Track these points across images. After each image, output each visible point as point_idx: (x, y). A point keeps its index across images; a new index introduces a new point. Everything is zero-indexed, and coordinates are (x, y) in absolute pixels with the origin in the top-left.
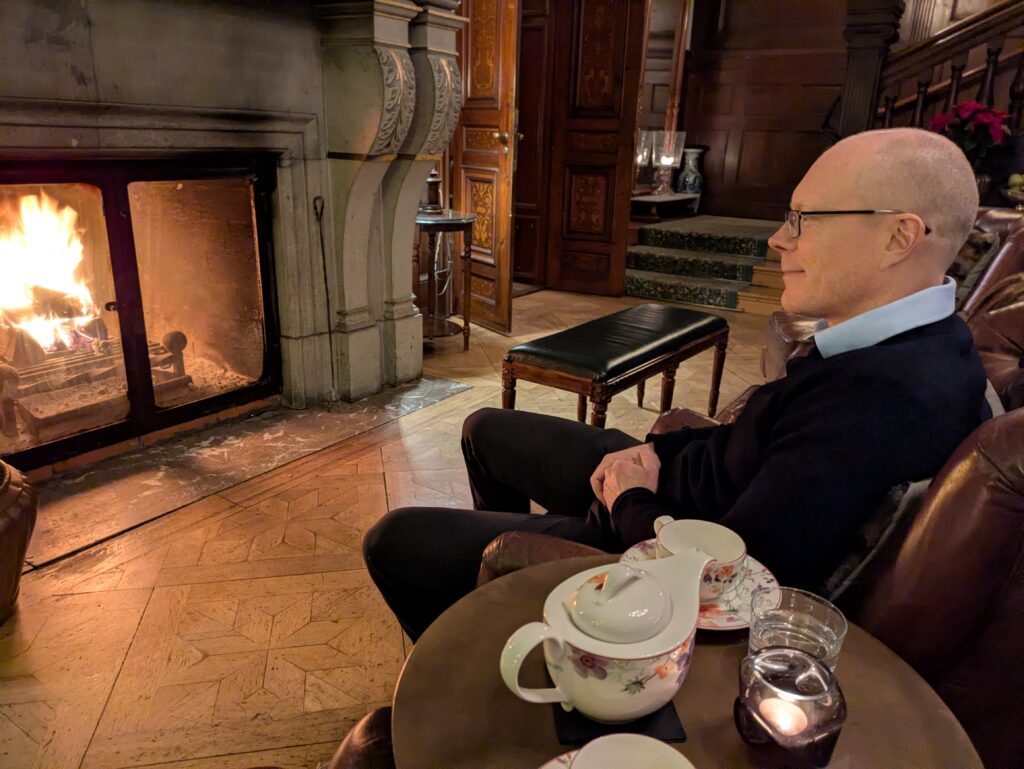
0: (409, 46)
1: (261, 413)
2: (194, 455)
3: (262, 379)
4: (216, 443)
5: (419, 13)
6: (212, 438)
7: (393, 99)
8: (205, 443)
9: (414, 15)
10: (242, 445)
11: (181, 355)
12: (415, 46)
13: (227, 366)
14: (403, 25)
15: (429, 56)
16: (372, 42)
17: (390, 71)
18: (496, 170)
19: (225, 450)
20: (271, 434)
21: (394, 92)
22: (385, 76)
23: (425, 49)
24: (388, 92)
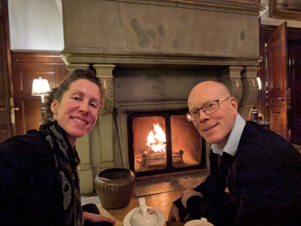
0: (241, 77)
1: (199, 173)
2: (179, 180)
3: (200, 164)
4: (185, 178)
5: (244, 69)
6: (185, 177)
7: (235, 91)
8: (183, 178)
9: (242, 70)
10: (191, 180)
11: (182, 156)
12: (243, 77)
13: (194, 160)
14: (239, 73)
15: (248, 79)
16: (229, 78)
17: (234, 84)
18: (281, 109)
19: (187, 180)
20: (200, 178)
21: (235, 89)
22: (233, 85)
23: (246, 77)
24: (234, 90)
